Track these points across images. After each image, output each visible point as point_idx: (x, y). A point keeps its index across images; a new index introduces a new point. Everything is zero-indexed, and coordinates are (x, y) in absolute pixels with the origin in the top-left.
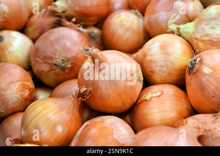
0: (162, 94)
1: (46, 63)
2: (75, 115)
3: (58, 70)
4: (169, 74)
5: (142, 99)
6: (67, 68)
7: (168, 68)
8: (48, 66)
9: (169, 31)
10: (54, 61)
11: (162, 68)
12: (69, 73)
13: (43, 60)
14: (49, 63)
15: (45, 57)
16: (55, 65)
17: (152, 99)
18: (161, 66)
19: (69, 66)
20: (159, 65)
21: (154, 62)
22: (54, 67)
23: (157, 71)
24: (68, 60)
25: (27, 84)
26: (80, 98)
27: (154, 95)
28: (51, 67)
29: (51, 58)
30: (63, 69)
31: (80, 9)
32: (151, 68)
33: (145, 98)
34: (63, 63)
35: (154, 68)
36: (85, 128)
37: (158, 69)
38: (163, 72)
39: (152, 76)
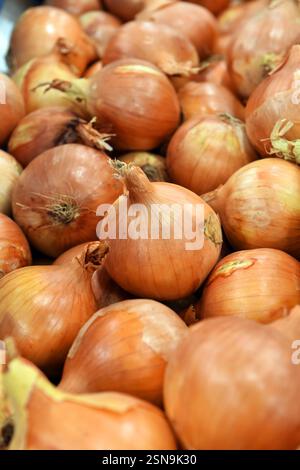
0: (253, 264)
1: (34, 210)
2: (80, 296)
3: (56, 224)
4: (272, 225)
5: (217, 273)
6: (73, 220)
7: (270, 213)
8: (38, 215)
9: (272, 152)
10: (48, 208)
11: (260, 212)
12: (77, 230)
13: (28, 205)
14: (40, 212)
15: (33, 200)
16: (50, 213)
17: (235, 273)
18: (257, 209)
19: (77, 215)
20: (254, 206)
21: (244, 201)
22: (49, 218)
23: (251, 219)
24: (74, 204)
25: (18, 248)
26: (90, 264)
27: (238, 266)
28: (43, 217)
29: (43, 202)
30: (66, 221)
31: (103, 106)
32: (239, 213)
33: (222, 271)
34: (64, 210)
35: (245, 213)
36: (94, 322)
37: (252, 213)
38: (260, 220)
39: (240, 228)
